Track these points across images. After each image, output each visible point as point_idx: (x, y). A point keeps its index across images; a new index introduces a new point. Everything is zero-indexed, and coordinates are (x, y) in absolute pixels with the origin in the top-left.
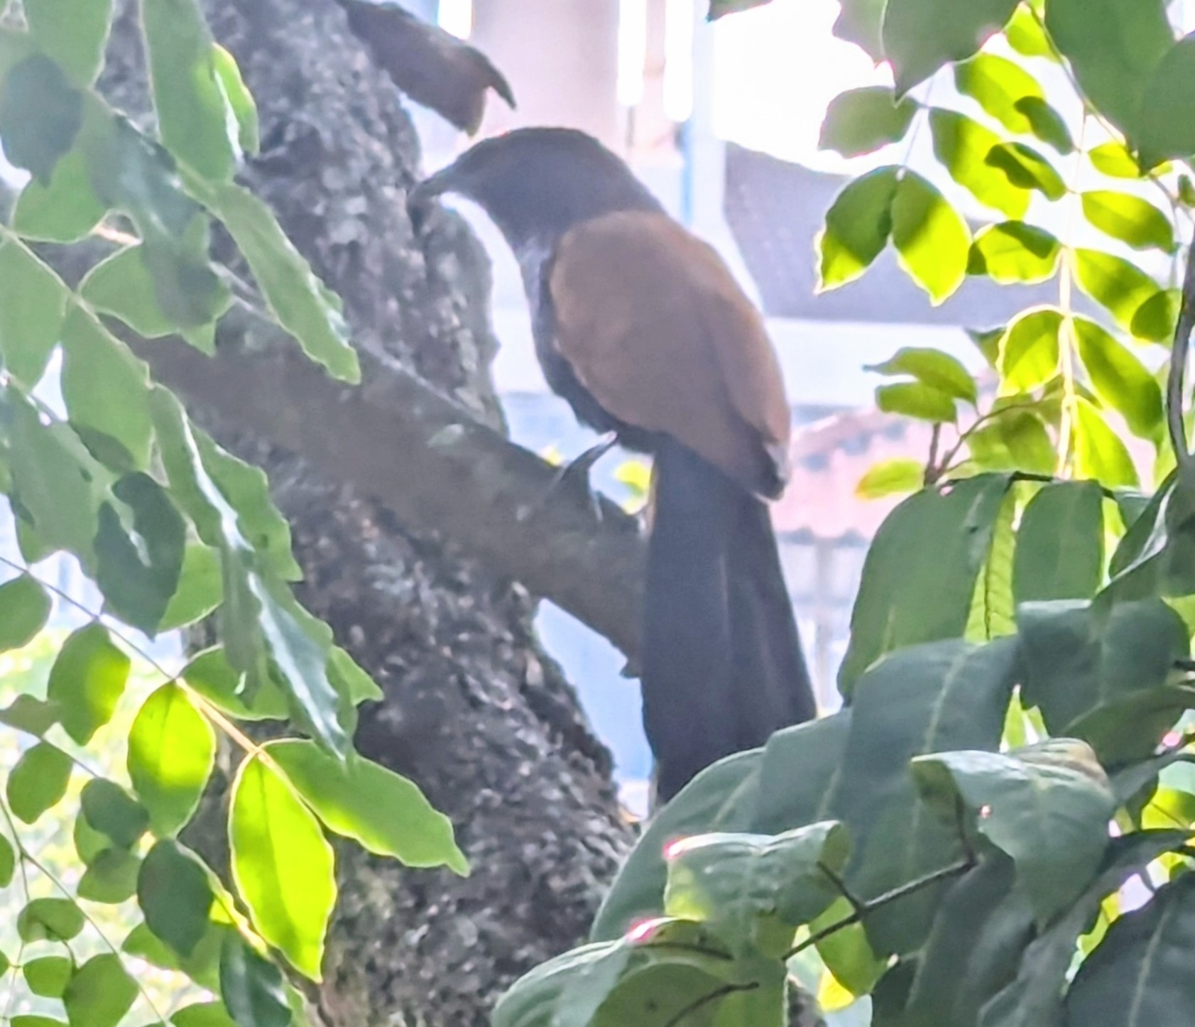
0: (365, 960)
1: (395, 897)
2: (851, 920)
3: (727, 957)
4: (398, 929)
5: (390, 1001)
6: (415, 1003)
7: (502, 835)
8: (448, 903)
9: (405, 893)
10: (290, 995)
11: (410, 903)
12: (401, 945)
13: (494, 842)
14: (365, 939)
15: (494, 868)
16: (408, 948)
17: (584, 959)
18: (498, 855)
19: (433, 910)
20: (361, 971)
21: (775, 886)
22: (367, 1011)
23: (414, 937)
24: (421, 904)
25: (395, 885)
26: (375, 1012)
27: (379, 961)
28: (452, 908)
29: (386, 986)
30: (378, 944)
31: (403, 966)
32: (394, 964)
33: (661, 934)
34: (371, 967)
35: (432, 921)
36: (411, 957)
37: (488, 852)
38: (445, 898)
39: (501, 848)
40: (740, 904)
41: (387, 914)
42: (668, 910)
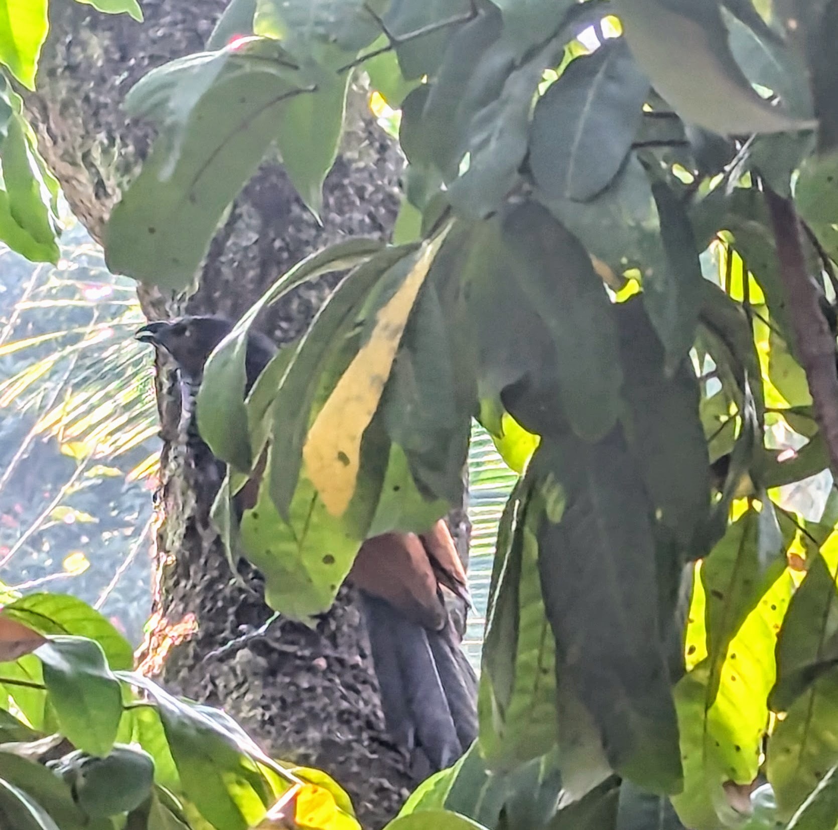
0: (83, 95)
1: (106, 51)
2: (388, 49)
3: (296, 68)
4: (106, 75)
5: (98, 125)
6: (114, 126)
7: (185, 11)
8: (143, 58)
9: (112, 49)
10: (12, 98)
11: (117, 56)
12: (108, 86)
13: (179, 17)
14: (83, 80)
15: (178, 35)
16: (113, 87)
17: (195, 62)
18: (180, 26)
19: (132, 62)
20: (79, 102)
21: (332, 19)
22: (82, 132)
23: (118, 80)
24: (124, 58)
25: (106, 42)
26: (87, 132)
27: (92, 95)
28: (146, 62)
29: (96, 114)
30: (92, 84)
31: (109, 101)
32: (102, 99)
33: (251, 49)
34: (87, 99)
35: (131, 69)
36: (114, 93)
37: (174, 23)
38: (141, 54)
39: (184, 21)
40: (306, 29)
41: (100, 63)
42: (256, 30)
